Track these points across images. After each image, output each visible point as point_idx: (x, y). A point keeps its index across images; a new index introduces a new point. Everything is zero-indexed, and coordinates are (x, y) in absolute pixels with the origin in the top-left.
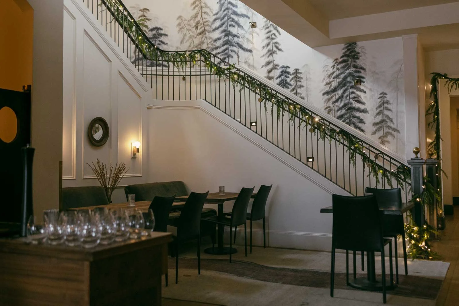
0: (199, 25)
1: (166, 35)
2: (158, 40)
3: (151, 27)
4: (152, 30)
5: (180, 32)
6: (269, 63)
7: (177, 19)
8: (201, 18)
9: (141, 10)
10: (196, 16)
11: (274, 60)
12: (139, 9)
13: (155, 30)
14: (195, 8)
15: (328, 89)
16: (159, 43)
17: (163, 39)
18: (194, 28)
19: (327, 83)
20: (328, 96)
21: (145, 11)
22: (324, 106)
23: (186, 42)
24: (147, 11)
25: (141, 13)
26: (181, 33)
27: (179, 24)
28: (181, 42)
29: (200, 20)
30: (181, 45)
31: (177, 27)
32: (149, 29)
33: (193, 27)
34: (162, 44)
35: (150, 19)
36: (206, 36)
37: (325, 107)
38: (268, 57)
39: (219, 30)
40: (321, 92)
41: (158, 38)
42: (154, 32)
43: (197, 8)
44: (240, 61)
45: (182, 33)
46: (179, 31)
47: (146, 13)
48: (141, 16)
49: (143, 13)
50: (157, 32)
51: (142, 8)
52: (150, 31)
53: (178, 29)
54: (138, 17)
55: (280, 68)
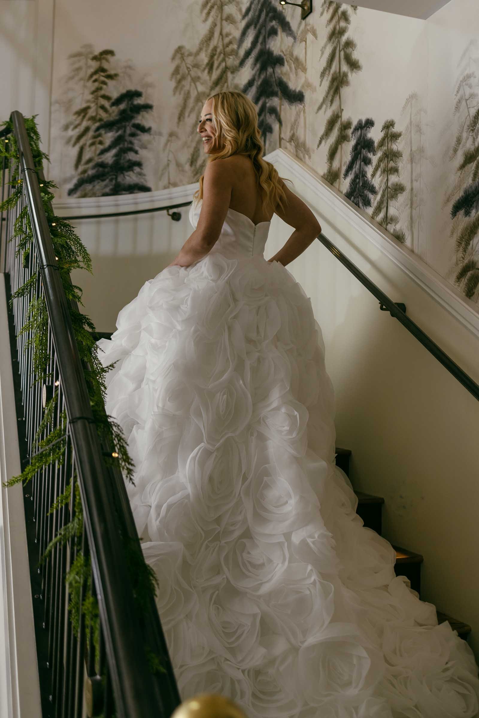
0: (216, 57)
1: (148, 107)
2: (131, 124)
3: (115, 95)
4: (117, 102)
5: (178, 93)
6: (331, 124)
7: (173, 58)
8: (221, 37)
9: (95, 58)
10: (210, 37)
11: (342, 108)
12: (91, 56)
13: (124, 101)
14: (208, 13)
15: (470, 181)
16: (133, 130)
17: (141, 120)
18: (206, 71)
19: (466, 156)
20: (467, 218)
21: (104, 58)
22: (457, 264)
23: (189, 116)
24: (109, 57)
25: (95, 65)
26: (180, 94)
27: (177, 70)
28: (179, 119)
29: (218, 43)
30: (178, 127)
31: (171, 80)
32: (113, 101)
33: (205, 69)
34: (139, 132)
35: (116, 75)
36: (228, 86)
37: (461, 266)
38: (332, 102)
39: (251, 58)
40: (448, 200)
41: (132, 118)
42: (122, 106)
43: (213, 13)
44: (283, 139)
45: (182, 93)
46: (176, 88)
47: (107, 60)
48: (95, 73)
49: (101, 63)
50: (130, 103)
51: (97, 52)
52: (113, 104)
53: (173, 84)
54: (87, 78)
55: (352, 133)
